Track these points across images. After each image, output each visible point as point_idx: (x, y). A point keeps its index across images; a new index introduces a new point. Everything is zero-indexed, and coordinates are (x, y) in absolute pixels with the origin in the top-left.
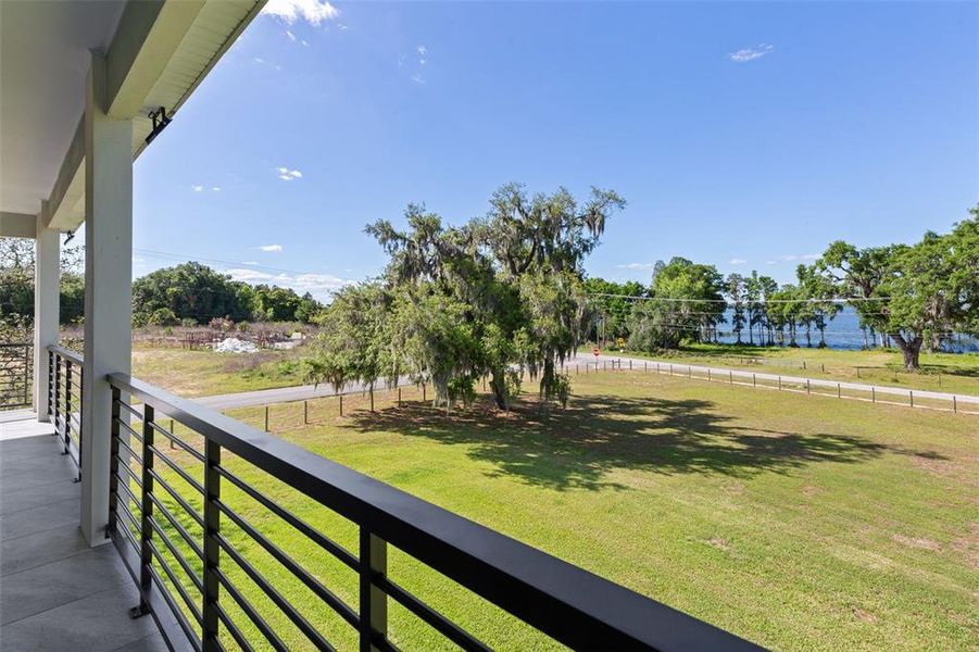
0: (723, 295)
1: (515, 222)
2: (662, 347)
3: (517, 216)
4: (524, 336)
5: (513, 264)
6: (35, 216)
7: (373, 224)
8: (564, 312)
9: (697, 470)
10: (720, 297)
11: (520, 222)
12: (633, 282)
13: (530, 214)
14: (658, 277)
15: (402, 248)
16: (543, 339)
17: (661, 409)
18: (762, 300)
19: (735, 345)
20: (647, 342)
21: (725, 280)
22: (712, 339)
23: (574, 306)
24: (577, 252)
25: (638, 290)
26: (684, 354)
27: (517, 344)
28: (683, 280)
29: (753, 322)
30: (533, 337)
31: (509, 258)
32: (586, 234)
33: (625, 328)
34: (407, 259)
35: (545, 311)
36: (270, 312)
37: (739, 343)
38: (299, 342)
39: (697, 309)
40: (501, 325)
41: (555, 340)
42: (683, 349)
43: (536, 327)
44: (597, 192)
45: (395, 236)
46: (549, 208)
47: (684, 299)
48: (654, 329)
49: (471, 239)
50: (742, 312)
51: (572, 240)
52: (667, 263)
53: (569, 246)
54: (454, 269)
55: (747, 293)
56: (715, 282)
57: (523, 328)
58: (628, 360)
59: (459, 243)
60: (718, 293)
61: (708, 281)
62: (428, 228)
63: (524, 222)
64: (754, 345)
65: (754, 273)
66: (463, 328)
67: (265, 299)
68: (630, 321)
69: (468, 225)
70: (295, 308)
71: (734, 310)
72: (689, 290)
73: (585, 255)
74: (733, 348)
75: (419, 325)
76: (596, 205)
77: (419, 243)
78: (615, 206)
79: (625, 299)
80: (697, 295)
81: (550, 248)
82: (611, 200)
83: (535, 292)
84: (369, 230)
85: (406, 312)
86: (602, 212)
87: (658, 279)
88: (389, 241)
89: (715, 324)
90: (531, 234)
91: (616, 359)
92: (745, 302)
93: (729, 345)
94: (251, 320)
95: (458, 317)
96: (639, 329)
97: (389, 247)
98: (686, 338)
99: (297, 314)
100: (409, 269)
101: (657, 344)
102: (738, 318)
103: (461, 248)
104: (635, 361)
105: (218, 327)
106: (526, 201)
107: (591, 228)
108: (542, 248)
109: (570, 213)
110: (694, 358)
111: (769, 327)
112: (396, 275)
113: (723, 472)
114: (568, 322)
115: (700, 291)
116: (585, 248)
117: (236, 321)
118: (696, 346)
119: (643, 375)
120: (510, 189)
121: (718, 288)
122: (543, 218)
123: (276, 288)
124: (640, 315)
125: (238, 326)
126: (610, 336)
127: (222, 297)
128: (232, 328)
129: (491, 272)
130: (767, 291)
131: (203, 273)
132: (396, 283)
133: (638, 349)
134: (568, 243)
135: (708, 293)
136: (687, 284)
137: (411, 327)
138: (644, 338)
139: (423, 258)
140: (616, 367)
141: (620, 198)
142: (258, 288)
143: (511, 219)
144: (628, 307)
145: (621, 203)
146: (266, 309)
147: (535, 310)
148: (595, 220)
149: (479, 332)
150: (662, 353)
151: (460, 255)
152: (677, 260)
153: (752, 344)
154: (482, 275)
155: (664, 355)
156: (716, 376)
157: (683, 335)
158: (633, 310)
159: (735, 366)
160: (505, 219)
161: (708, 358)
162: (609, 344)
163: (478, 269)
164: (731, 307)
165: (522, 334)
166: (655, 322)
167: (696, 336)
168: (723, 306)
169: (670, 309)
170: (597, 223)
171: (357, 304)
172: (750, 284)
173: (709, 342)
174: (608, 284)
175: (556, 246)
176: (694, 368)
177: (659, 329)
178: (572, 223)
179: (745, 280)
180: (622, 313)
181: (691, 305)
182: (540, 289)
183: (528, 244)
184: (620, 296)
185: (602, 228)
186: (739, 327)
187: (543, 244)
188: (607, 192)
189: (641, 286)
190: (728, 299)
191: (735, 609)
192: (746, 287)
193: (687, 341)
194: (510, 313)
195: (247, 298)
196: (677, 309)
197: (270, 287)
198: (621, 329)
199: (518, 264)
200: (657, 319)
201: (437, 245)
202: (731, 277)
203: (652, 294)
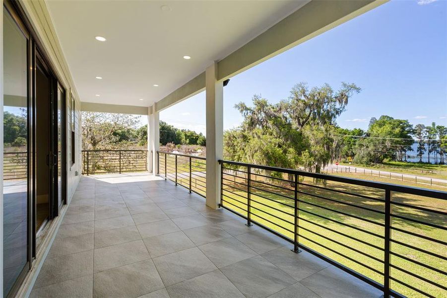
0: (411, 135)
1: (302, 101)
2: (374, 162)
3: (303, 98)
4: (307, 154)
5: (299, 120)
6: (148, 108)
7: (237, 104)
8: (326, 144)
9: (397, 223)
10: (410, 137)
11: (305, 101)
12: (358, 129)
13: (309, 97)
14: (372, 126)
15: (250, 114)
16: (316, 156)
17: (374, 193)
18: (438, 138)
19: (418, 163)
20: (365, 159)
21: (414, 128)
22: (403, 159)
23: (332, 141)
24: (333, 115)
25: (360, 133)
26: (386, 166)
27: (303, 157)
28: (387, 128)
29: (430, 151)
30: (311, 155)
31: (298, 118)
32: (338, 106)
33: (352, 152)
34: (252, 119)
35: (317, 143)
36: (188, 141)
37: (421, 162)
38: (200, 153)
39: (395, 143)
40: (296, 149)
41: (322, 156)
42: (385, 164)
43: (312, 150)
44: (345, 85)
45: (247, 109)
46: (319, 94)
47: (388, 138)
48: (369, 153)
49: (280, 109)
50: (423, 145)
51: (331, 109)
52: (378, 119)
53: (328, 112)
54: (274, 123)
55: (427, 135)
56: (407, 129)
57: (307, 151)
58: (355, 168)
59: (275, 112)
60: (409, 135)
61: (403, 128)
62: (262, 105)
63: (306, 101)
64: (431, 164)
65: (434, 124)
66: (278, 150)
67: (186, 135)
68: (355, 149)
69: (279, 103)
70: (197, 139)
71: (418, 144)
72: (390, 133)
73: (337, 116)
74: (416, 164)
75: (260, 148)
76: (344, 91)
77: (258, 112)
78: (354, 92)
79: (352, 137)
80: (395, 135)
81: (319, 113)
82: (353, 89)
83: (313, 133)
84: (236, 106)
85: (254, 142)
86: (347, 94)
87: (372, 127)
88: (244, 111)
89: (405, 151)
90: (310, 106)
91: (348, 167)
92: (426, 140)
93: (414, 163)
94: (181, 144)
95: (275, 144)
96: (361, 153)
97: (245, 114)
98: (387, 158)
99: (198, 142)
100: (252, 124)
101: (371, 161)
102: (421, 149)
103: (276, 114)
104: (358, 169)
105: (170, 146)
106: (308, 91)
107: (340, 102)
108: (315, 113)
109: (330, 96)
110: (392, 169)
111: (441, 154)
112: (247, 126)
113: (413, 225)
114: (328, 148)
115: (397, 134)
116: (337, 113)
117: (176, 144)
118: (394, 162)
119: (362, 176)
120: (300, 85)
121: (409, 132)
122: (316, 98)
123: (189, 131)
124: (361, 145)
125: (177, 146)
126: (344, 155)
127: (170, 135)
128: (175, 147)
129: (290, 124)
130: (441, 134)
131: (163, 125)
132: (246, 129)
133: (360, 163)
134: (328, 110)
135: (402, 135)
136: (390, 130)
137: (256, 149)
138: (363, 157)
139: (258, 118)
140: (348, 171)
141: (357, 87)
142: (182, 131)
143: (300, 100)
144: (355, 141)
145: (358, 90)
146: (186, 139)
147: (312, 142)
148: (343, 98)
149: (285, 152)
150: (373, 165)
151: (276, 117)
152: (384, 117)
153: (429, 163)
154: (286, 126)
155: (374, 166)
156: (406, 178)
157: (386, 156)
158: (357, 143)
159: (418, 174)
160: (297, 100)
161: (401, 169)
162: (343, 160)
163: (284, 123)
164: (417, 142)
165: (306, 153)
166: (370, 149)
167: (393, 158)
168: (412, 142)
169: (379, 143)
170: (344, 100)
171: (230, 138)
172: (429, 130)
173: (401, 161)
174: (343, 130)
175: (322, 112)
176: (393, 174)
177: (372, 153)
178: (330, 100)
179: (427, 128)
180: (351, 145)
181: (392, 141)
182: (315, 132)
183: (307, 111)
184: (350, 136)
185: (346, 102)
186: (421, 154)
187: (316, 111)
188: (351, 84)
189: (362, 131)
190: (415, 138)
191: (422, 286)
192: (428, 132)
193: (388, 160)
194: (299, 143)
195: (179, 135)
196: (383, 143)
197: (187, 130)
198: (350, 152)
199: (301, 121)
200: (371, 148)
201: (265, 112)
202: (417, 126)
203: (368, 135)
